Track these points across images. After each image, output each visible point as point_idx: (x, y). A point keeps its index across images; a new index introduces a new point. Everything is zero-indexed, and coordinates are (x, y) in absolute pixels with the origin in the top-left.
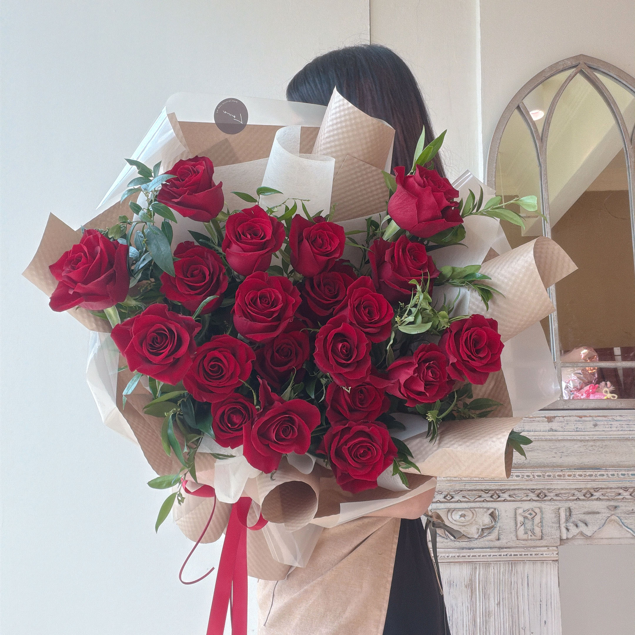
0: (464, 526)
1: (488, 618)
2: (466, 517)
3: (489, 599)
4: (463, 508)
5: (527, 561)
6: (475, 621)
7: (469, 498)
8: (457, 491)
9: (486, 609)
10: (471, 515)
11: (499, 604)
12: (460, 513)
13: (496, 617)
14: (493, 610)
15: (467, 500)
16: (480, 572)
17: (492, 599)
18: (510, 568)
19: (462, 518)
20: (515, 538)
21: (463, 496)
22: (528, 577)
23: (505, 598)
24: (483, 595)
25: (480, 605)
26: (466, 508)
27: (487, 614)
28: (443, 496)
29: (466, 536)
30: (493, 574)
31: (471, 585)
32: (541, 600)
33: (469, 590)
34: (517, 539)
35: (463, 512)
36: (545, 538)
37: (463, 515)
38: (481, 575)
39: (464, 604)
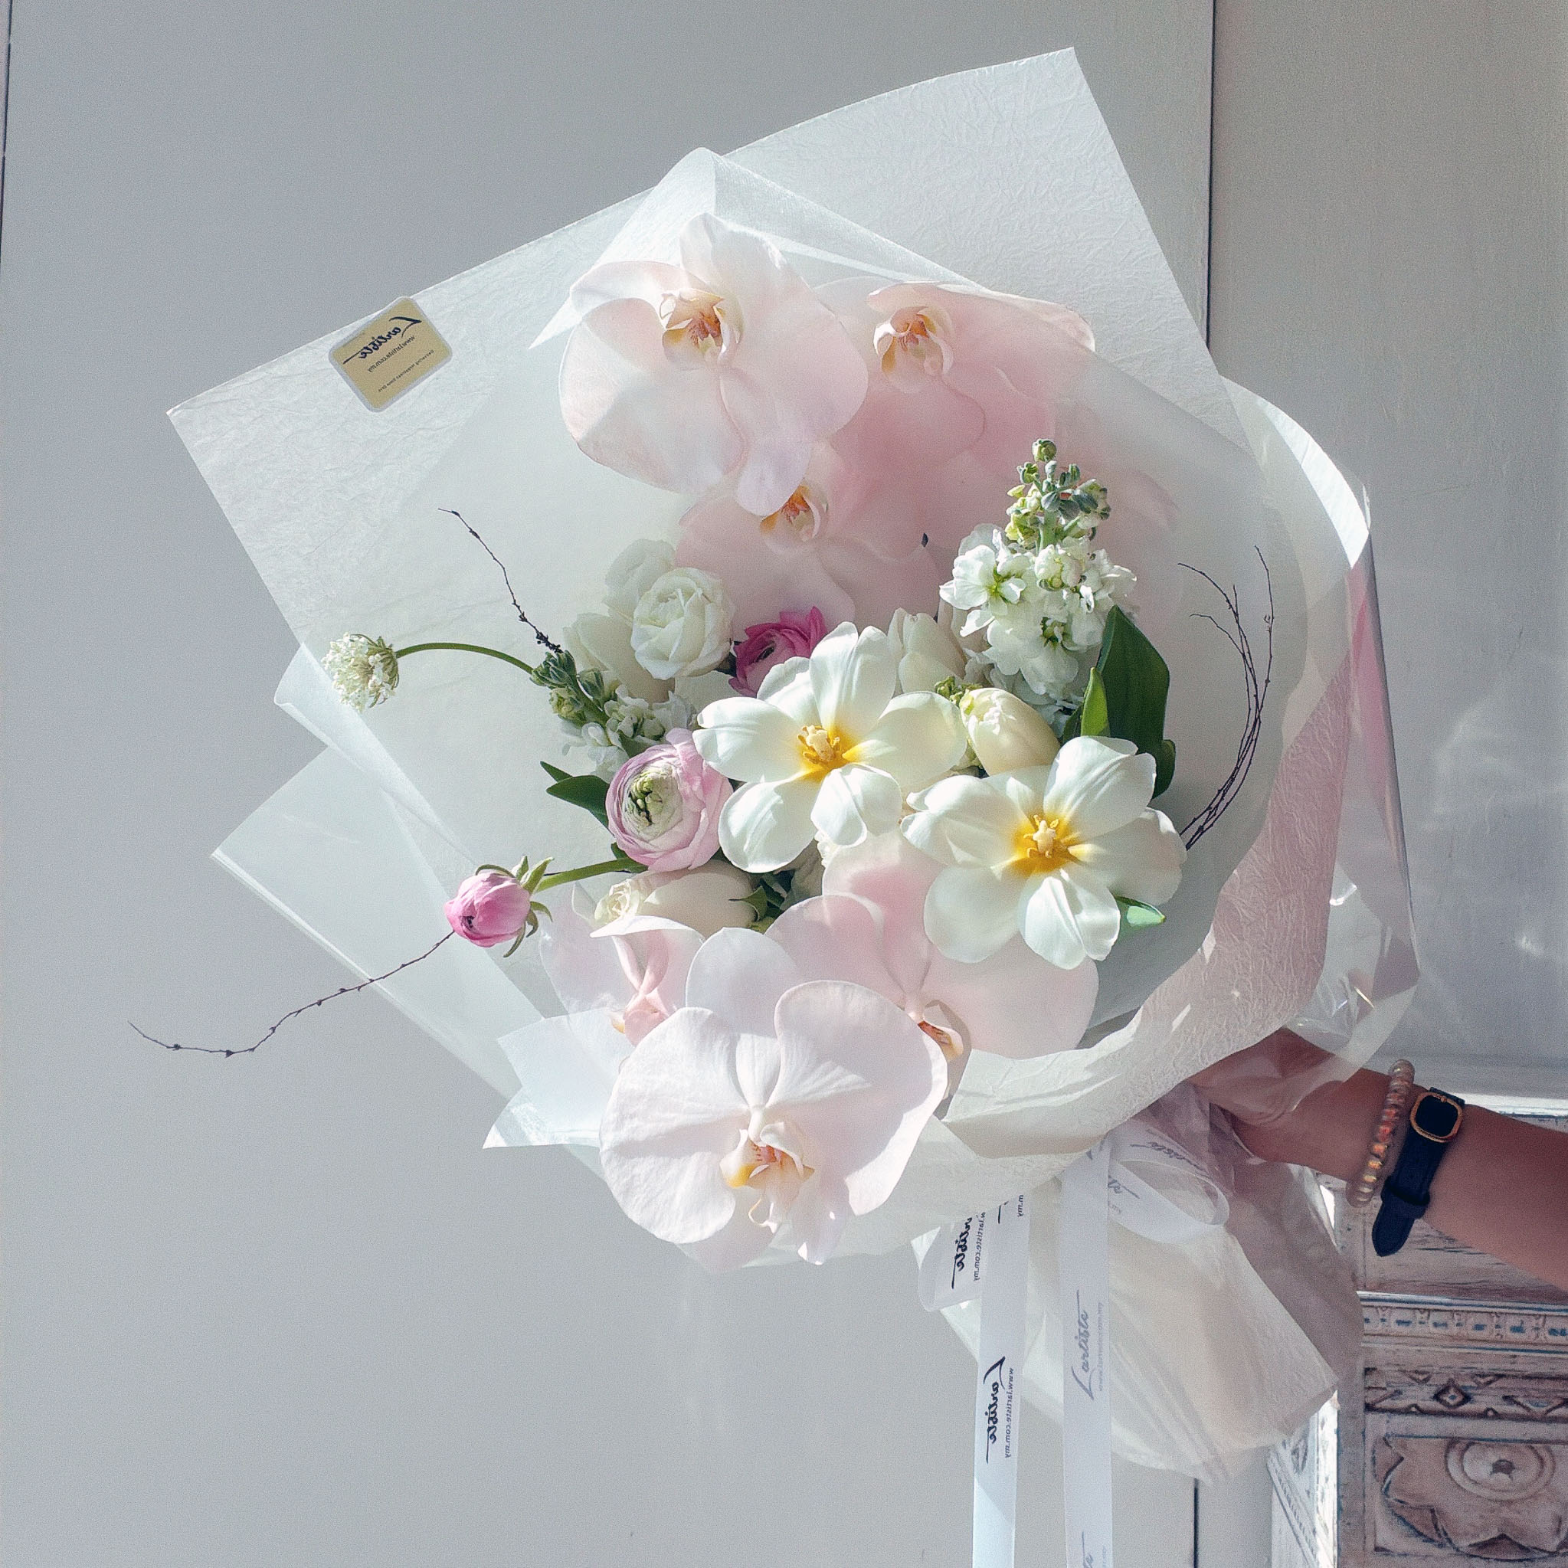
0: (1510, 1502)
2: (1515, 1473)
4: (1505, 1440)
7: (1529, 1405)
8: (1483, 1376)
10: (1534, 1466)
12: (1493, 1457)
15: (1520, 1410)
19: (1503, 1477)
21: (1506, 1398)
26: (1515, 1441)
28: (1434, 1389)
29: (1510, 1539)
35: (1504, 1455)
37: (1503, 1463)
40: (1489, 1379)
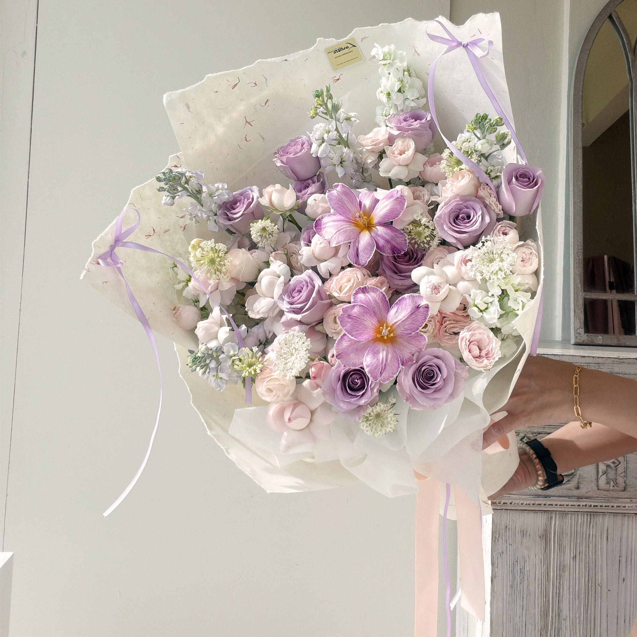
1: (562, 572)
3: (564, 552)
5: (608, 513)
6: (548, 574)
8: (535, 433)
9: (560, 562)
11: (575, 557)
13: (571, 571)
14: (568, 564)
16: (556, 522)
17: (567, 551)
18: (589, 520)
20: (595, 488)
22: (607, 530)
23: (582, 552)
24: (559, 547)
25: (554, 558)
27: (562, 568)
28: (520, 438)
30: (569, 525)
31: (545, 536)
32: (621, 555)
33: (543, 542)
34: (598, 489)
36: (628, 489)
38: (557, 525)
39: (537, 556)
40: (537, 434)
